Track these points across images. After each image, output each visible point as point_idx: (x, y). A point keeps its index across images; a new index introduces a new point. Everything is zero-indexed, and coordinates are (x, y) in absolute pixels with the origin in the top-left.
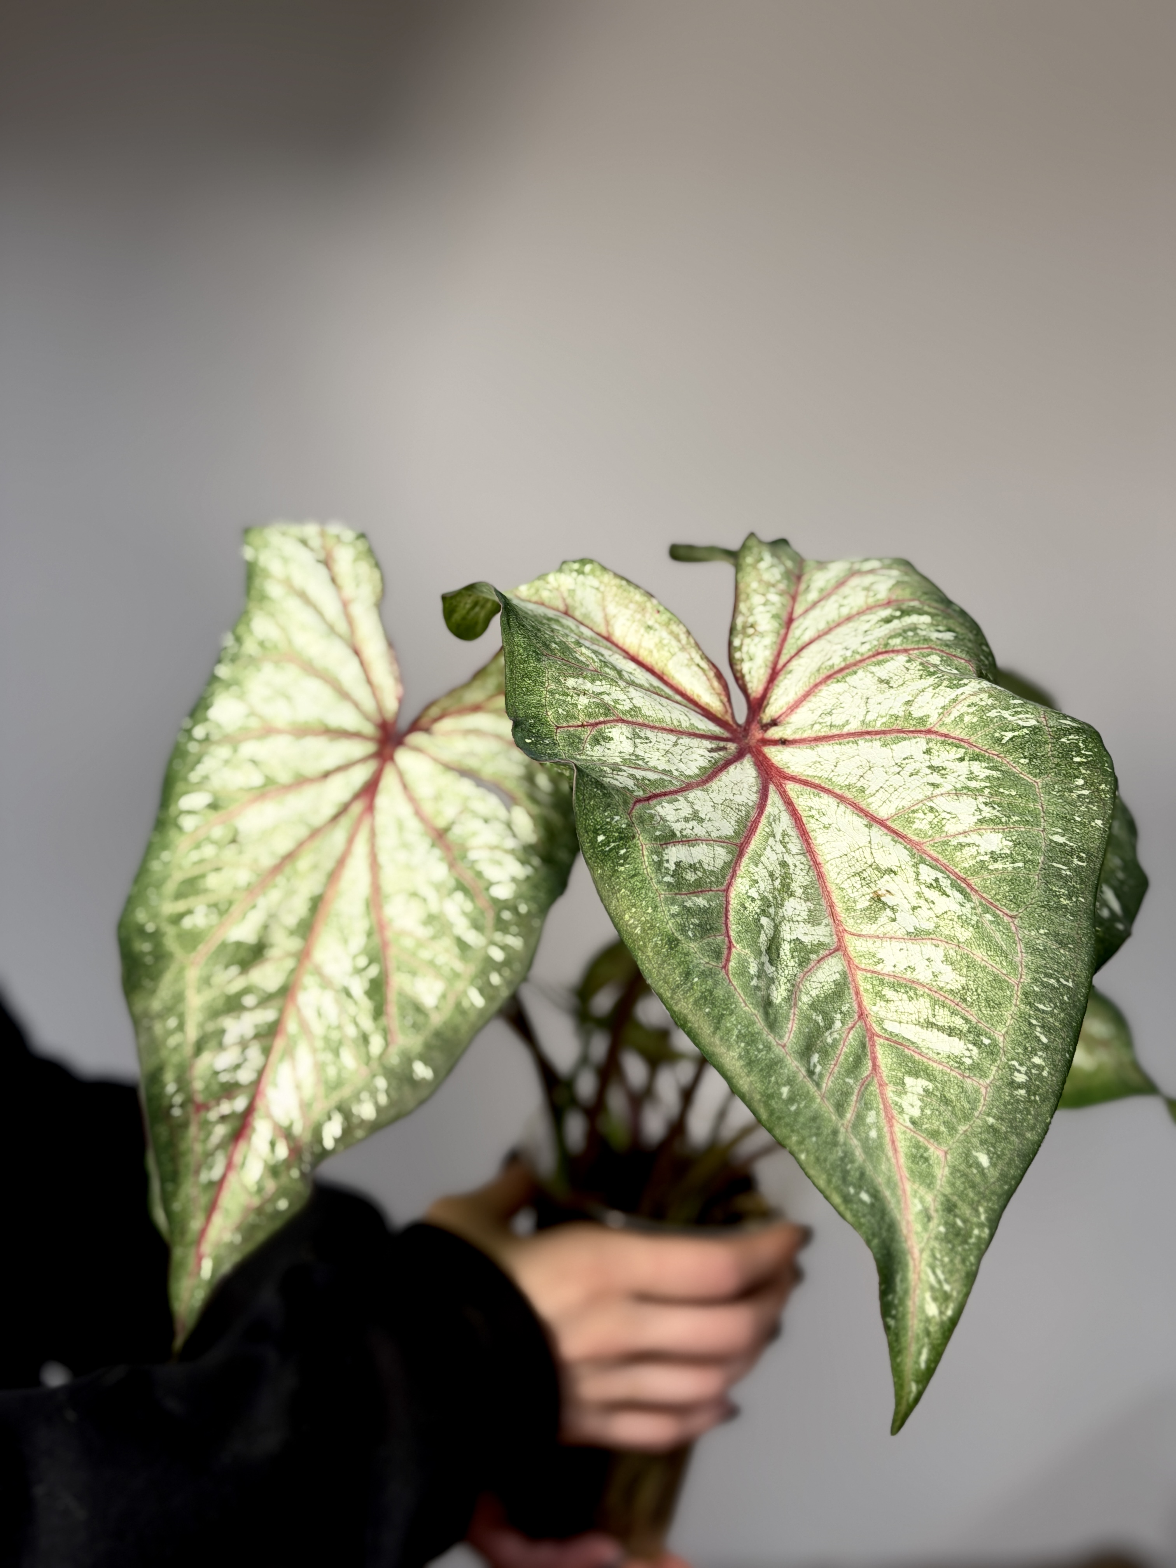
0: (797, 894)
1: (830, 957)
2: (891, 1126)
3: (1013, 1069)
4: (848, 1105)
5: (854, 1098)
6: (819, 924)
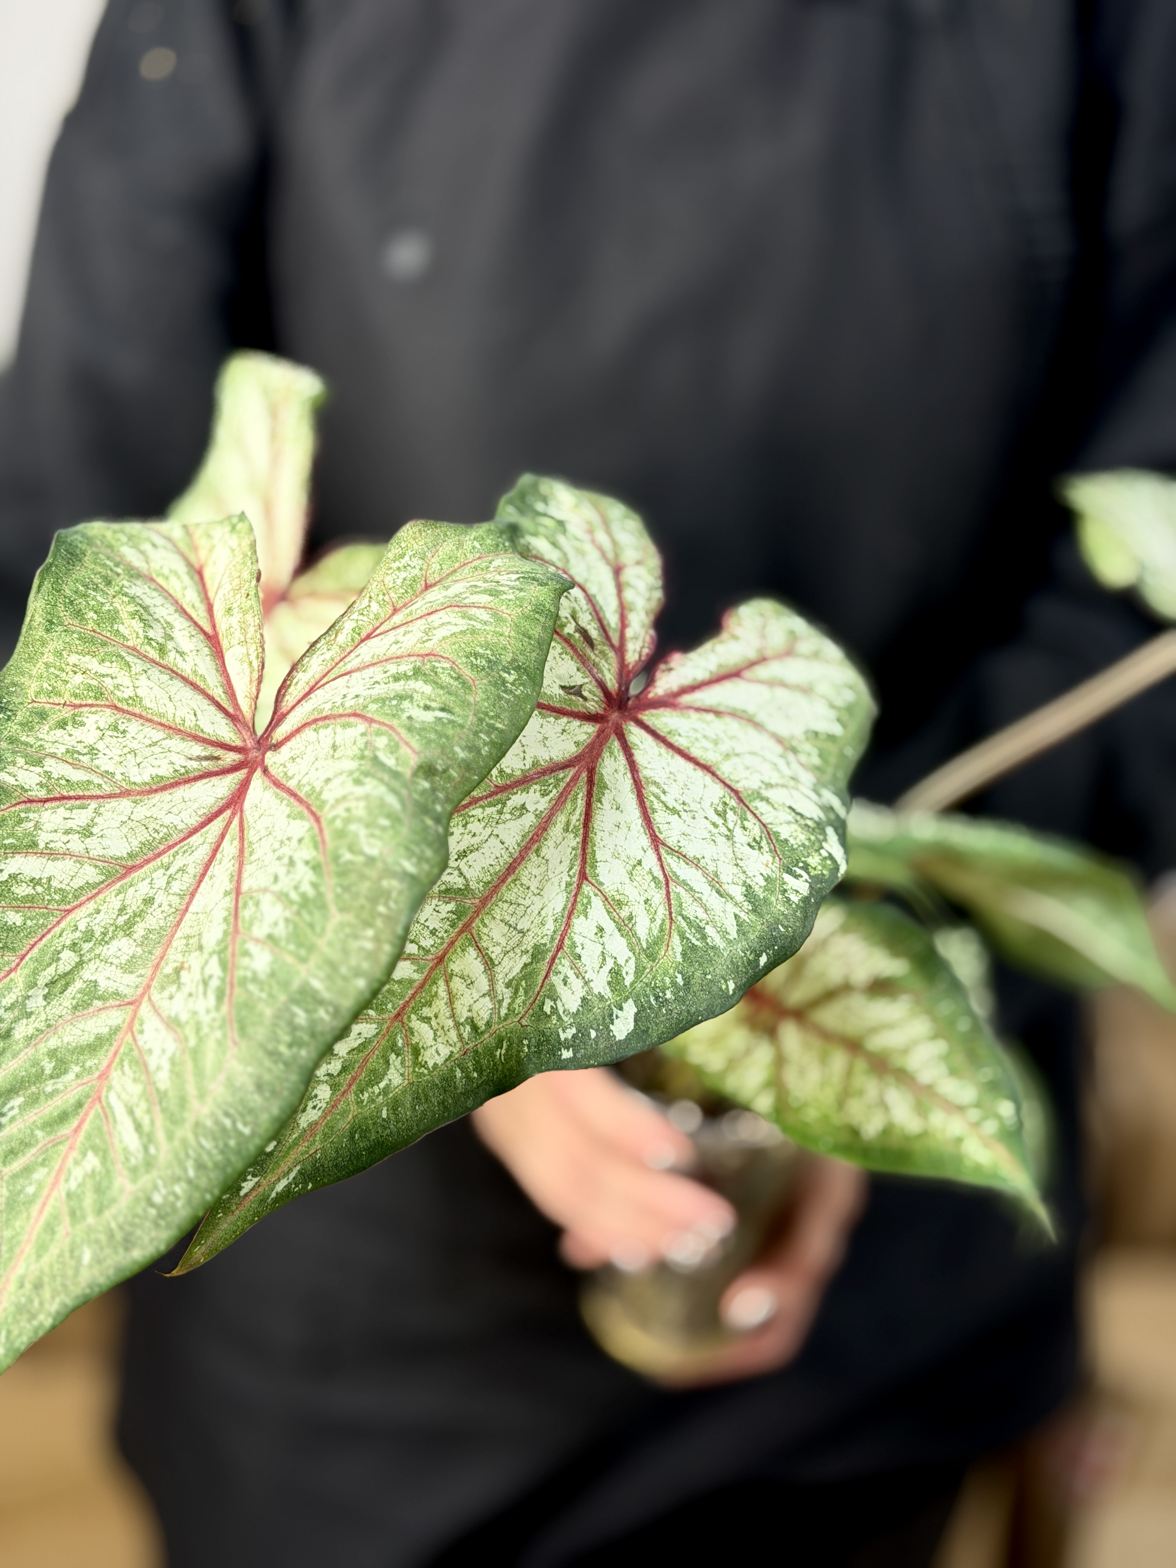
0: (135, 936)
1: (115, 1009)
2: (52, 1189)
3: (156, 1188)
4: (24, 1154)
5: (33, 1150)
6: (132, 972)
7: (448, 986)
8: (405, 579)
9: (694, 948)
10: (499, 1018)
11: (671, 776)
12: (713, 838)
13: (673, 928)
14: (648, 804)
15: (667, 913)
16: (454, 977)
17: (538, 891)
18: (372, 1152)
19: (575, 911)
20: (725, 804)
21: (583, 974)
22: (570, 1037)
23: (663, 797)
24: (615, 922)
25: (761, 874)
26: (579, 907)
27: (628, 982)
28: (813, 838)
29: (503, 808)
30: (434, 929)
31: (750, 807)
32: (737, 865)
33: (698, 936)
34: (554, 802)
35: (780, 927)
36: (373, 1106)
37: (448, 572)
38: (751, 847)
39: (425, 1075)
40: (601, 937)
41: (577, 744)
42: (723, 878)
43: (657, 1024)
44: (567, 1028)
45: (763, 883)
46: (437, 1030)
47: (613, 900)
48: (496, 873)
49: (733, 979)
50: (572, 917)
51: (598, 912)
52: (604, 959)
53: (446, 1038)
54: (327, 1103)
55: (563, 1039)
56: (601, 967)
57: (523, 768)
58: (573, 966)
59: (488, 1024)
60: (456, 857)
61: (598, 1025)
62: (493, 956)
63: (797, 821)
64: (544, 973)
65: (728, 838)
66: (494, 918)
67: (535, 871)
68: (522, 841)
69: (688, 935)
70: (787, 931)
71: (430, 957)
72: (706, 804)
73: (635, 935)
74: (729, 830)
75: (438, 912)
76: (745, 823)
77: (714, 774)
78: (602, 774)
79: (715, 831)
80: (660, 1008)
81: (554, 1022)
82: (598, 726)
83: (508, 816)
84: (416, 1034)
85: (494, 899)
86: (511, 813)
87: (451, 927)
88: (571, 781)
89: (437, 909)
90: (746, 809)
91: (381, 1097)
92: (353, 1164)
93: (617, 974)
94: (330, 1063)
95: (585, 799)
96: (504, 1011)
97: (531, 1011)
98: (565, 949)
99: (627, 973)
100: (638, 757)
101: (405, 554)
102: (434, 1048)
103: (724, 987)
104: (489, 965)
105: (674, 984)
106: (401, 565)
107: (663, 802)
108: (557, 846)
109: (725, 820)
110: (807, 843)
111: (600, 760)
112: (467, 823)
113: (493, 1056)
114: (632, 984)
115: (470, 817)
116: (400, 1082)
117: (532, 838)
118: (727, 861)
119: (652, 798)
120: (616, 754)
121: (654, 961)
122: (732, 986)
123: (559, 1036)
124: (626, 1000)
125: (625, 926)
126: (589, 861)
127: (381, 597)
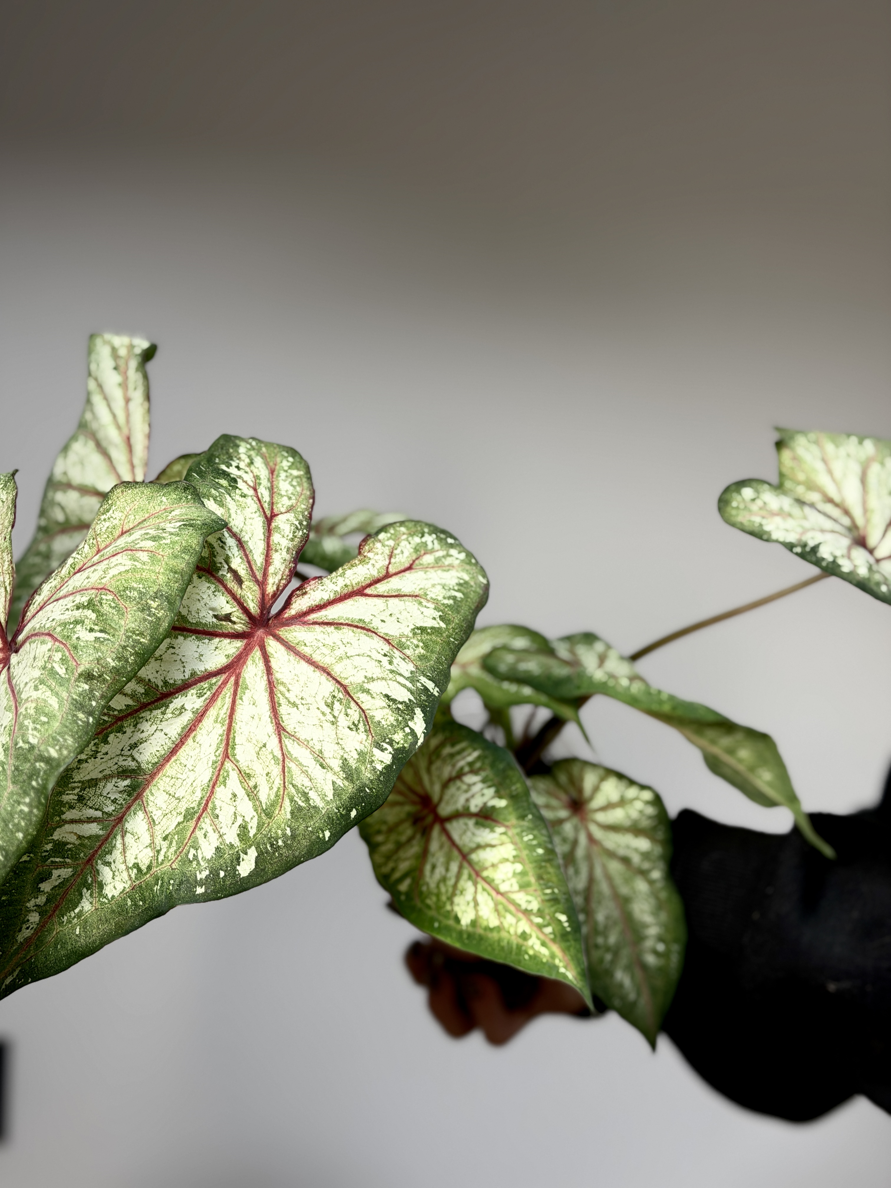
7: (123, 840)
8: (108, 528)
9: (300, 809)
10: (157, 863)
11: (296, 677)
12: (321, 724)
13: (286, 793)
14: (276, 699)
15: (282, 782)
16: (127, 834)
17: (193, 768)
18: (70, 958)
19: (218, 782)
20: (334, 697)
21: (219, 830)
22: (204, 878)
23: (287, 695)
24: (245, 789)
25: (356, 750)
26: (221, 779)
27: (251, 835)
28: (400, 718)
29: (165, 710)
30: (115, 798)
31: (354, 697)
32: (338, 743)
33: (303, 799)
34: (208, 701)
35: (367, 789)
36: (70, 925)
37: (140, 520)
38: (351, 729)
39: (106, 904)
40: (235, 801)
41: (227, 656)
42: (326, 754)
43: (271, 864)
44: (202, 871)
45: (356, 756)
46: (115, 871)
47: (245, 773)
48: (161, 756)
49: (329, 829)
50: (216, 787)
51: (234, 782)
52: (236, 818)
53: (121, 877)
54: (38, 924)
55: (199, 879)
56: (233, 823)
57: (183, 678)
58: (213, 823)
59: (149, 868)
60: (129, 748)
61: (227, 867)
62: (155, 818)
63: (389, 706)
64: (192, 829)
65: (333, 723)
66: (159, 789)
67: (192, 753)
68: (182, 732)
69: (295, 799)
70: (372, 791)
71: (113, 818)
72: (319, 698)
73: (258, 799)
74: (334, 717)
75: (117, 787)
76: (349, 711)
77: (329, 674)
78: (245, 678)
79: (323, 718)
80: (274, 853)
81: (194, 866)
82: (245, 641)
83: (170, 715)
84: (100, 874)
85: (160, 775)
86: (173, 713)
87: (128, 796)
88: (222, 684)
89: (116, 785)
90: (351, 699)
91: (76, 919)
92: (57, 965)
93: (244, 828)
94: (37, 898)
95: (232, 697)
96: (161, 857)
97: (180, 858)
98: (208, 810)
99: (251, 828)
100: (273, 664)
101: (110, 509)
102: (112, 884)
103: (321, 836)
104: (152, 823)
105: (284, 835)
106: (106, 517)
107: (286, 698)
108: (209, 733)
109: (332, 710)
110: (395, 723)
111: (245, 667)
112: (137, 724)
113: (152, 890)
114: (254, 836)
115: (140, 718)
116: (90, 908)
117: (190, 728)
118: (330, 741)
119: (279, 695)
120: (257, 661)
121: (270, 818)
122: (327, 834)
123: (196, 877)
124: (250, 847)
125: (252, 793)
126: (230, 744)
127: (91, 540)
